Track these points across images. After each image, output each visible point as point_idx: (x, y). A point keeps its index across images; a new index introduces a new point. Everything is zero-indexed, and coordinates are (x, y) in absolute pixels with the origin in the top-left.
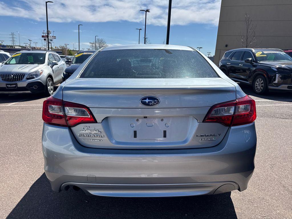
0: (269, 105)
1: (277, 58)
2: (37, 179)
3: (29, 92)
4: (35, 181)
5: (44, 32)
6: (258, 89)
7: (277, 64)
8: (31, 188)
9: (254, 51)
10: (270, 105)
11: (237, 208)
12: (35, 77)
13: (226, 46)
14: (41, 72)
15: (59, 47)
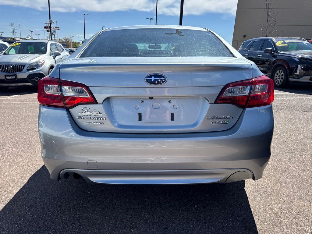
0: (289, 98)
1: (299, 47)
2: (36, 170)
3: (30, 84)
4: (34, 172)
5: (47, 23)
6: (278, 82)
7: (299, 54)
8: (30, 179)
9: (274, 39)
10: (291, 98)
11: (251, 200)
12: (36, 68)
13: (245, 36)
14: (42, 63)
15: (64, 39)
